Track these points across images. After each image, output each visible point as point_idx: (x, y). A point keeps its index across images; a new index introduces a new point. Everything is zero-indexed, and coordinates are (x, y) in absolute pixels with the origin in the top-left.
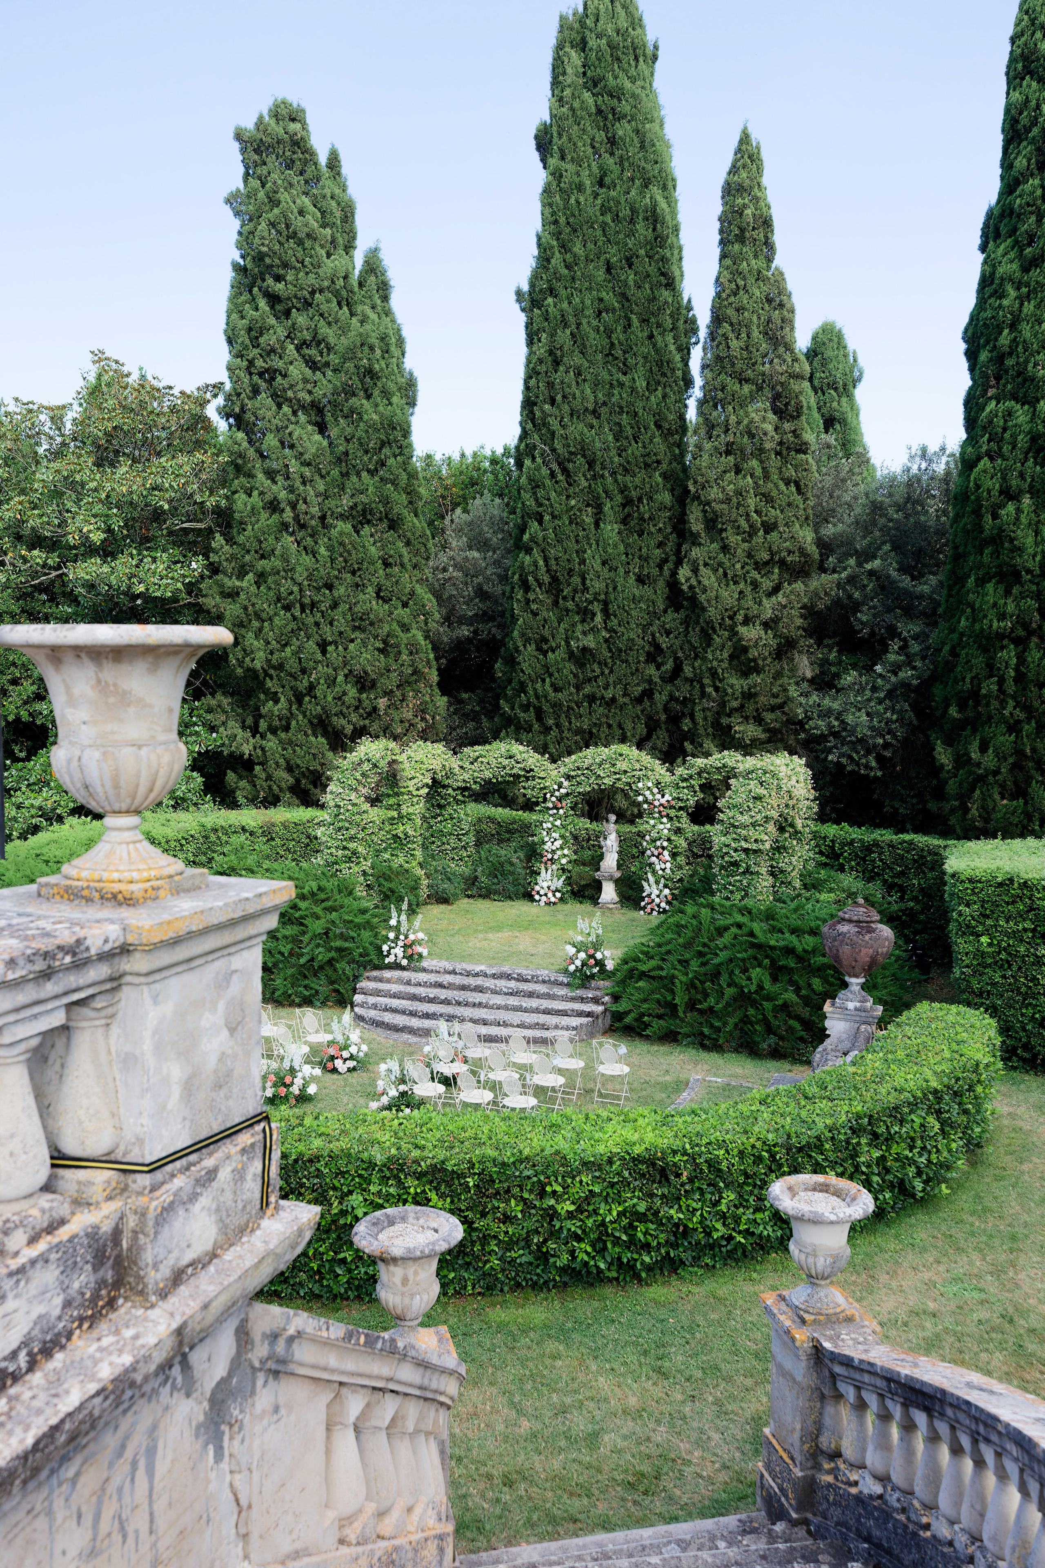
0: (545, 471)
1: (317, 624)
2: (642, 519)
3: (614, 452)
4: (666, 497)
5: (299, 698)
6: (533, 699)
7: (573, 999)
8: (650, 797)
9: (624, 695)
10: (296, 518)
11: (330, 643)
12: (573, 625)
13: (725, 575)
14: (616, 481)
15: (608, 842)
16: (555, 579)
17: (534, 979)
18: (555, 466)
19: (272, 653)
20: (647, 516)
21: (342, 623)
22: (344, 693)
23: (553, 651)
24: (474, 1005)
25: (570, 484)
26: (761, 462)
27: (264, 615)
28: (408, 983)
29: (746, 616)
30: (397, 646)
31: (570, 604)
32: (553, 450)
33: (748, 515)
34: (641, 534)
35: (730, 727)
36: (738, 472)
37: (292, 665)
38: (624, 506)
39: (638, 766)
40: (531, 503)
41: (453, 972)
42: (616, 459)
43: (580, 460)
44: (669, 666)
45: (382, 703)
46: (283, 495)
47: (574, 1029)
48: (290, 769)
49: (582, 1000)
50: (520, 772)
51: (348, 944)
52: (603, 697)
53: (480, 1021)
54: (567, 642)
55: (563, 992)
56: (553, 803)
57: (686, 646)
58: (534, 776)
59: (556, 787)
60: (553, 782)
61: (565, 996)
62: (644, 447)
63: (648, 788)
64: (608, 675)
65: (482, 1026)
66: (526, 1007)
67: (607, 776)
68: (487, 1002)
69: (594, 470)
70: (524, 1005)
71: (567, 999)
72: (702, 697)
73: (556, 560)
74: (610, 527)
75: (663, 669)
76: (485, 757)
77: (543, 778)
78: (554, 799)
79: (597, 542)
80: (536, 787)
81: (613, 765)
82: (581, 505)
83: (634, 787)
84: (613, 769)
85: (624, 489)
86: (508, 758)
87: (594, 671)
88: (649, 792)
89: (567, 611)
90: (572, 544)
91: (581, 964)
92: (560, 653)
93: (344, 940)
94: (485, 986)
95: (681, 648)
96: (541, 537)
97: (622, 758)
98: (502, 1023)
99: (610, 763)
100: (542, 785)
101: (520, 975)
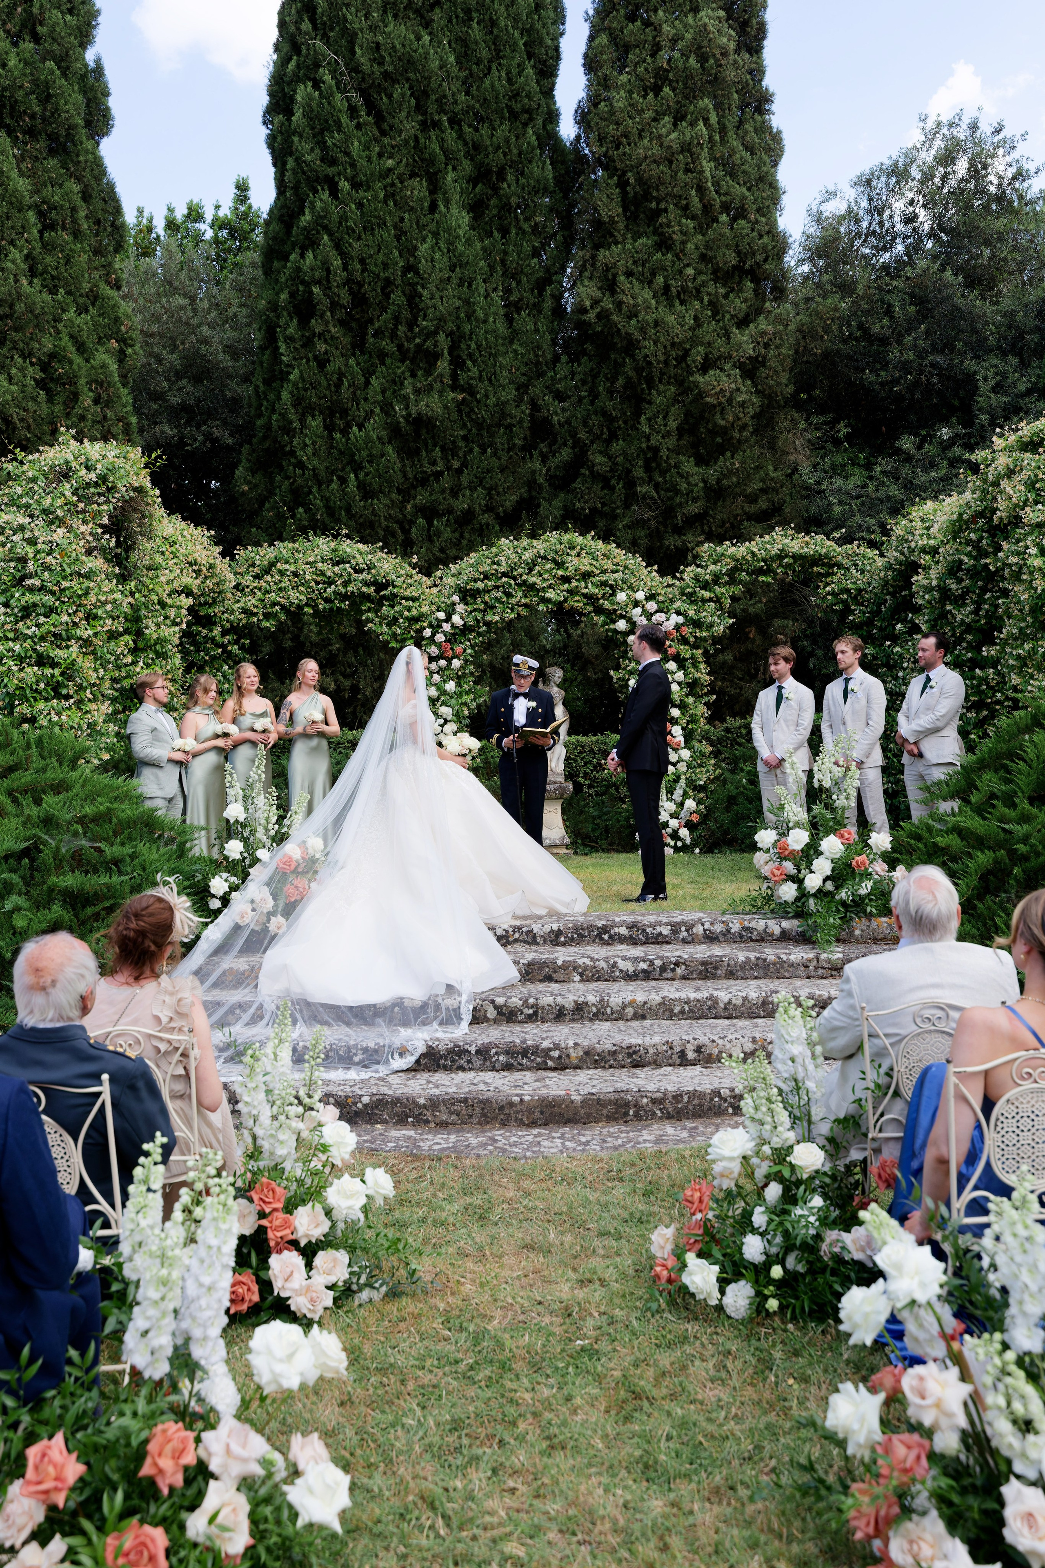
0: (340, 101)
2: (506, 208)
3: (456, 86)
9: (489, 509)
12: (397, 382)
13: (667, 288)
14: (461, 136)
16: (359, 299)
17: (683, 934)
18: (354, 96)
20: (514, 201)
25: (382, 131)
29: (706, 358)
31: (387, 345)
32: (352, 64)
34: (504, 232)
36: (678, 118)
38: (474, 181)
39: (610, 567)
42: (462, 97)
43: (399, 92)
44: (566, 454)
50: (364, 589)
51: (104, 879)
52: (450, 511)
53: (620, 1057)
54: (387, 408)
55: (798, 954)
56: (439, 645)
57: (594, 420)
58: (395, 595)
59: (441, 615)
60: (434, 608)
61: (815, 963)
62: (510, 80)
63: (636, 604)
64: (459, 471)
65: (633, 1070)
66: (729, 1002)
67: (550, 587)
68: (602, 1000)
69: (425, 113)
70: (723, 996)
71: (820, 972)
72: (627, 506)
73: (362, 261)
74: (455, 211)
75: (553, 463)
76: (287, 562)
77: (414, 599)
78: (440, 638)
79: (436, 235)
80: (401, 616)
81: (560, 565)
82: (401, 169)
83: (606, 604)
84: (560, 573)
85: (475, 149)
86: (338, 563)
87: (434, 463)
88: (639, 610)
89: (382, 356)
90: (387, 235)
91: (833, 870)
92: (375, 428)
93: (87, 872)
94: (560, 963)
95: (585, 424)
96: (335, 218)
97: (573, 553)
98: (691, 1055)
99: (554, 561)
100: (414, 612)
101: (632, 926)
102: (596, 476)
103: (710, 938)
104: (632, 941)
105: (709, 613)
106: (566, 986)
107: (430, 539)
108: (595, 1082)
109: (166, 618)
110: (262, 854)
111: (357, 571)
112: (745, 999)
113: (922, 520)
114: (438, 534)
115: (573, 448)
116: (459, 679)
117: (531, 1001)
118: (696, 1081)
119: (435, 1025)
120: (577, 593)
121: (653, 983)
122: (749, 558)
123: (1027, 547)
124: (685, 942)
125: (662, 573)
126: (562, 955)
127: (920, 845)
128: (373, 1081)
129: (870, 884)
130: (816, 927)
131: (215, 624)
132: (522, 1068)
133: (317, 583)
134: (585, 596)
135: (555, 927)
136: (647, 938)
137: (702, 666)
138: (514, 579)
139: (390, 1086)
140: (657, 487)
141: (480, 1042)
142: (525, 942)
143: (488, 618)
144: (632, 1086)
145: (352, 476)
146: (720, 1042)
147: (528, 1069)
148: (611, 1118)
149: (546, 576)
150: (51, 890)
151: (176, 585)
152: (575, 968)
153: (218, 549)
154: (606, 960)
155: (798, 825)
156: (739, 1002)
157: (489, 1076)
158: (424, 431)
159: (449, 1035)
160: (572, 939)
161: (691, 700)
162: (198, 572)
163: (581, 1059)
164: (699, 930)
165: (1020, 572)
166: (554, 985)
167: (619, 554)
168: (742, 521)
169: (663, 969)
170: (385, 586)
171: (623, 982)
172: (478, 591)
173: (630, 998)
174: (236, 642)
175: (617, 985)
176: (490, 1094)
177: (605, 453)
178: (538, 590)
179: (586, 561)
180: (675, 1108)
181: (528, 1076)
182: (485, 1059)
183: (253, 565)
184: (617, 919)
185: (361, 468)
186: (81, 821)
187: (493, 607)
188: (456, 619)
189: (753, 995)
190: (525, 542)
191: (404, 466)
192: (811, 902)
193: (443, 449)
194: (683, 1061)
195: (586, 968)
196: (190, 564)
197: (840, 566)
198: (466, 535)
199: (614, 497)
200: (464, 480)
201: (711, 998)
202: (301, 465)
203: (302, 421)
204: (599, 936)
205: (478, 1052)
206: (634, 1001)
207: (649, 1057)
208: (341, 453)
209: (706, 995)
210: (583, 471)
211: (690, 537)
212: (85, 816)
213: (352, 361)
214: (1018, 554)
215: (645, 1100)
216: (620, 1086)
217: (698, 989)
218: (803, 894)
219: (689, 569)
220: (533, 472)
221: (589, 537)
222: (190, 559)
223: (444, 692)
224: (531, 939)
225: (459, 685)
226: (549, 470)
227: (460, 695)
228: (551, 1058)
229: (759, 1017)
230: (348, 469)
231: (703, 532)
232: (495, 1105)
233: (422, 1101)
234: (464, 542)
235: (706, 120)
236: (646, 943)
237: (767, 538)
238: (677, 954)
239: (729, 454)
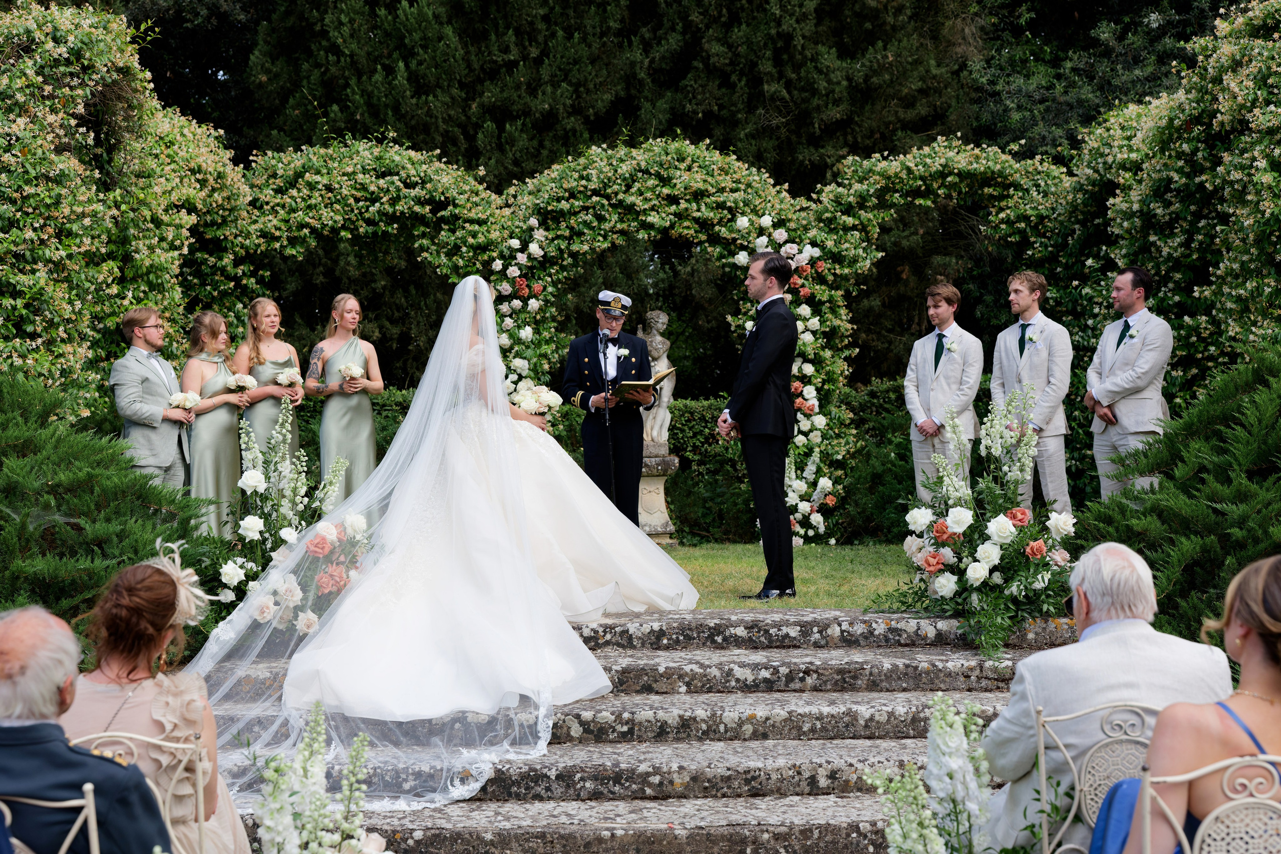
9: (576, 110)
39: (728, 185)
44: (674, 41)
50: (417, 209)
51: (84, 563)
52: (526, 112)
53: (736, 784)
55: (957, 661)
56: (512, 281)
58: (456, 217)
59: (515, 243)
60: (506, 233)
61: (977, 672)
63: (761, 232)
64: (538, 62)
65: (752, 800)
66: (872, 718)
67: (653, 208)
68: (714, 715)
70: (864, 712)
71: (984, 683)
72: (751, 109)
75: (658, 53)
76: (318, 172)
77: (480, 222)
78: (513, 271)
80: (465, 243)
81: (665, 181)
83: (724, 232)
84: (666, 191)
86: (383, 175)
87: (506, 50)
88: (764, 240)
91: (1002, 558)
93: (62, 555)
94: (662, 669)
97: (683, 166)
98: (823, 782)
99: (658, 176)
100: (481, 239)
101: (751, 627)
102: (711, 71)
103: (848, 641)
104: (752, 645)
105: (852, 244)
106: (669, 699)
107: (501, 148)
108: (705, 814)
109: (162, 239)
110: (287, 533)
111: (409, 185)
112: (891, 714)
113: (1123, 128)
114: (512, 142)
115: (683, 33)
116: (537, 325)
117: (626, 715)
118: (829, 813)
119: (506, 745)
120: (687, 217)
121: (777, 695)
122: (904, 175)
123: (1254, 159)
124: (817, 645)
125: (793, 193)
126: (664, 661)
127: (1111, 529)
128: (427, 813)
129: (1048, 576)
130: (979, 629)
131: (225, 250)
132: (614, 797)
133: (357, 200)
134: (696, 220)
135: (656, 626)
136: (771, 641)
137: (843, 311)
138: (608, 198)
139: (449, 820)
140: (789, 85)
141: (561, 765)
142: (619, 645)
143: (575, 247)
144: (750, 819)
145: (401, 64)
146: (859, 766)
147: (622, 798)
149: (649, 195)
150: (15, 578)
151: (174, 197)
152: (681, 677)
153: (230, 154)
154: (720, 666)
155: (959, 503)
156: (884, 718)
157: (572, 807)
158: (493, 8)
159: (522, 757)
160: (677, 641)
161: (828, 354)
162: (203, 183)
163: (687, 786)
164: (835, 631)
165: (1244, 191)
166: (654, 698)
167: (740, 169)
168: (895, 130)
169: (790, 678)
170: (443, 205)
171: (740, 694)
172: (562, 213)
173: (748, 712)
174: (253, 274)
175: (732, 698)
176: (573, 827)
177: (723, 41)
178: (638, 213)
179: (698, 177)
180: (803, 846)
181: (622, 807)
182: (568, 786)
183: (274, 175)
184: (734, 618)
185: (413, 54)
186: (53, 490)
187: (580, 234)
188: (534, 248)
189: (901, 710)
190: (622, 151)
191: (468, 53)
192: (975, 597)
193: (518, 32)
194: (814, 789)
195: (694, 676)
196: (193, 172)
197: (1017, 186)
198: (547, 143)
199: (735, 97)
200: (545, 72)
201: (849, 713)
202: (335, 49)
204: (711, 638)
205: (558, 777)
206: (753, 717)
207: (772, 784)
208: (387, 34)
209: (843, 709)
210: (695, 63)
211: (829, 150)
212: (58, 485)
214: (1242, 168)
215: (766, 836)
216: (735, 818)
217: (832, 703)
218: (964, 588)
219: (828, 188)
220: (633, 64)
221: (702, 146)
222: (193, 165)
223: (519, 341)
224: (626, 641)
225: (537, 331)
226: (652, 61)
227: (538, 344)
228: (650, 785)
229: (908, 737)
230: (395, 55)
231: (846, 144)
232: (580, 842)
233: (489, 836)
234: (545, 153)
236: (769, 647)
237: (926, 150)
238: (808, 660)
239: (880, 44)
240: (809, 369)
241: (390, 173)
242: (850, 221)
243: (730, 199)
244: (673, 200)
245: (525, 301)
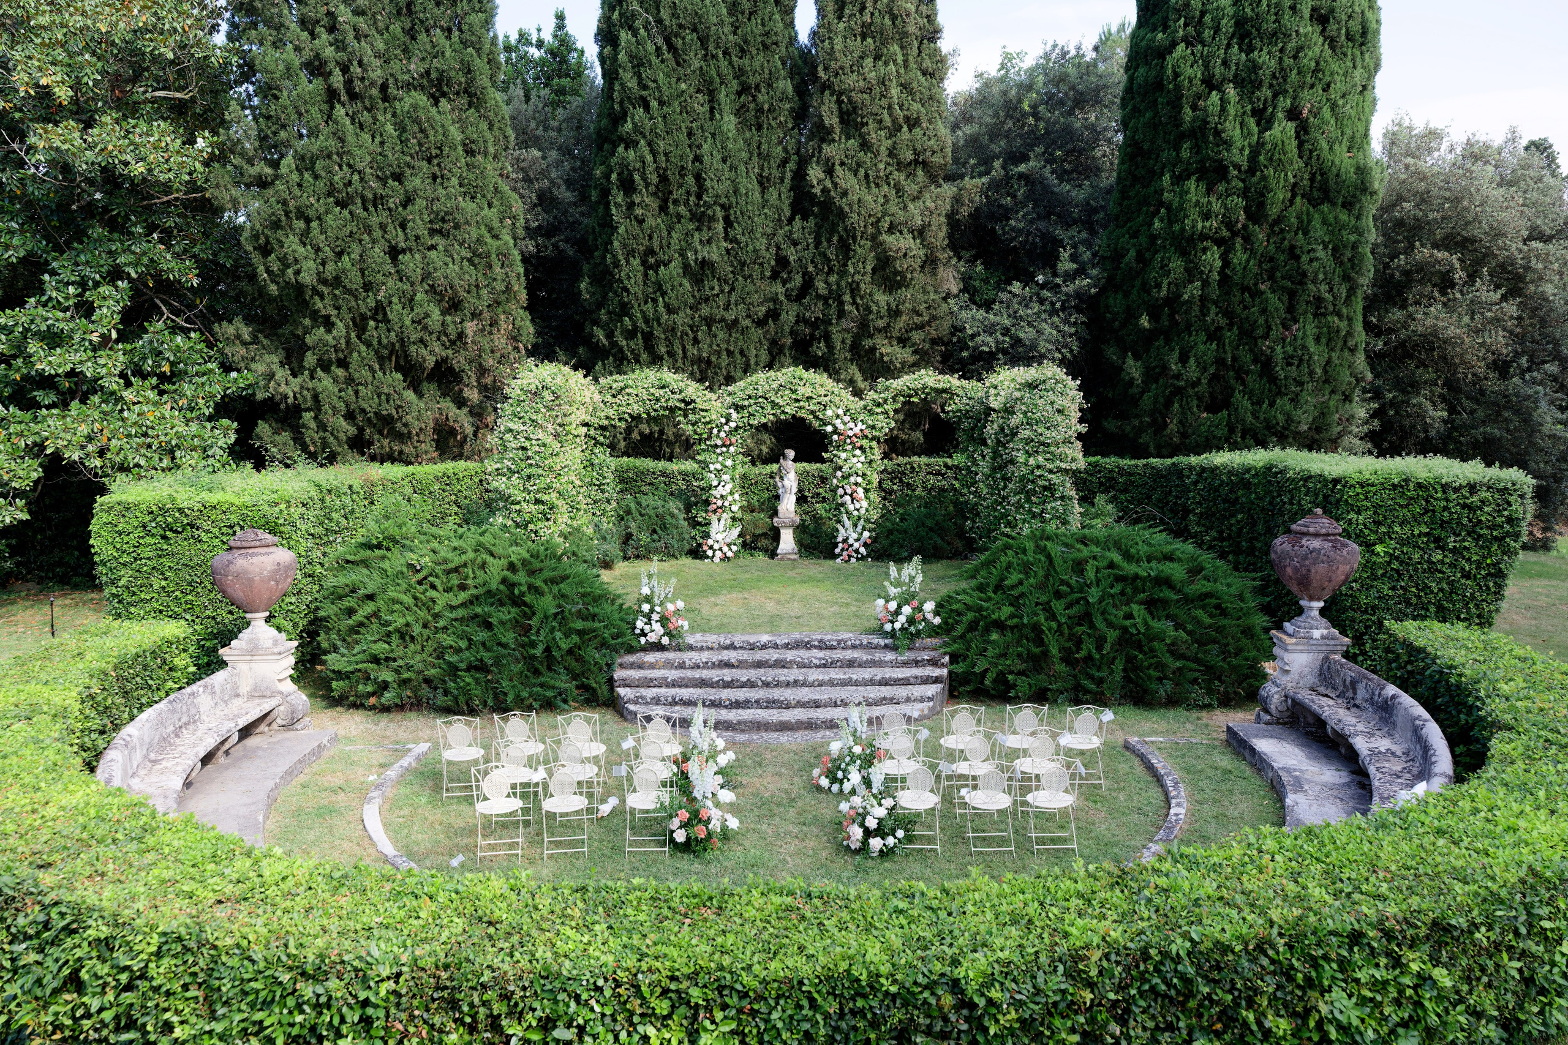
0: (650, 47)
1: (383, 227)
2: (760, 110)
3: (727, 29)
4: (786, 85)
5: (361, 324)
6: (641, 324)
7: (905, 664)
8: (841, 427)
9: (748, 316)
10: (349, 83)
11: (403, 251)
12: (689, 236)
13: (867, 176)
14: (730, 63)
15: (786, 482)
16: (664, 179)
17: (841, 645)
18: (660, 41)
19: (323, 264)
20: (766, 107)
21: (419, 226)
22: (427, 315)
23: (665, 265)
24: (788, 684)
25: (678, 64)
26: (902, 48)
27: (311, 213)
28: (682, 666)
29: (891, 223)
30: (488, 255)
31: (682, 209)
32: (659, 21)
33: (890, 107)
34: (759, 128)
35: (873, 349)
36: (877, 58)
37: (354, 279)
38: (739, 94)
39: (823, 392)
40: (632, 84)
41: (732, 647)
42: (731, 37)
43: (690, 37)
44: (798, 280)
45: (470, 327)
46: (329, 52)
47: (930, 699)
48: (350, 416)
49: (917, 663)
50: (678, 404)
52: (723, 320)
53: (810, 704)
54: (682, 254)
55: (890, 656)
56: (722, 439)
57: (818, 259)
58: (696, 408)
59: (723, 421)
60: (719, 416)
61: (895, 660)
62: (763, 25)
65: (815, 709)
66: (857, 679)
67: (787, 405)
68: (805, 677)
69: (706, 49)
70: (854, 677)
71: (897, 665)
72: (839, 317)
73: (666, 155)
74: (726, 119)
75: (790, 286)
77: (707, 410)
78: (722, 434)
79: (713, 135)
81: (793, 391)
82: (692, 90)
83: (821, 416)
85: (739, 74)
87: (712, 289)
88: (839, 420)
89: (679, 217)
90: (683, 137)
91: (906, 619)
92: (675, 267)
94: (788, 659)
95: (812, 262)
96: (648, 127)
97: (802, 383)
98: (838, 703)
99: (790, 388)
100: (707, 419)
101: (820, 641)
102: (819, 297)
103: (854, 647)
104: (820, 648)
105: (880, 421)
106: (790, 671)
108: (800, 714)
110: (657, 608)
111: (674, 393)
112: (863, 677)
116: (734, 458)
120: (803, 409)
121: (827, 670)
124: (842, 649)
125: (854, 396)
126: (790, 655)
133: (650, 401)
134: (808, 410)
136: (826, 647)
138: (766, 399)
140: (857, 307)
142: (774, 649)
143: (751, 422)
144: (814, 716)
146: (850, 697)
147: (775, 708)
148: (806, 728)
149: (785, 398)
152: (794, 662)
154: (808, 658)
156: (861, 679)
157: (760, 711)
158: (706, 268)
160: (794, 647)
161: (869, 471)
162: (587, 406)
163: (796, 704)
166: (786, 670)
168: (912, 328)
169: (832, 663)
170: (690, 403)
171: (814, 669)
172: (745, 406)
173: (817, 676)
175: (811, 671)
176: (760, 719)
177: (825, 282)
178: (781, 406)
179: (809, 389)
181: (775, 711)
182: (758, 705)
183: (611, 388)
185: (667, 294)
188: (732, 424)
190: (773, 375)
191: (694, 290)
194: (836, 705)
195: (799, 662)
197: (957, 395)
200: (733, 299)
202: (627, 290)
203: (628, 261)
206: (818, 678)
207: (822, 704)
208: (653, 283)
209: (848, 676)
211: (878, 340)
213: (659, 220)
215: (817, 722)
216: (810, 716)
217: (845, 673)
221: (810, 370)
223: (725, 467)
225: (733, 461)
226: (787, 290)
228: (784, 704)
232: (762, 723)
235: (895, 61)
236: (825, 650)
238: (838, 655)
239: (903, 288)
240: (859, 480)
241: (663, 387)
242: (879, 410)
243: (822, 399)
244: (797, 401)
245: (728, 446)
